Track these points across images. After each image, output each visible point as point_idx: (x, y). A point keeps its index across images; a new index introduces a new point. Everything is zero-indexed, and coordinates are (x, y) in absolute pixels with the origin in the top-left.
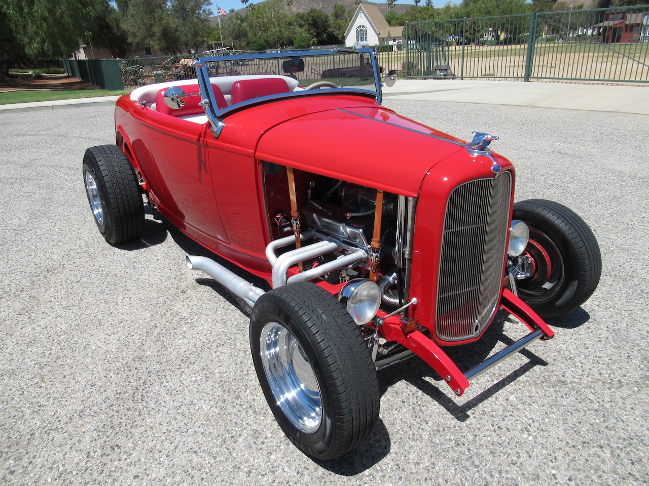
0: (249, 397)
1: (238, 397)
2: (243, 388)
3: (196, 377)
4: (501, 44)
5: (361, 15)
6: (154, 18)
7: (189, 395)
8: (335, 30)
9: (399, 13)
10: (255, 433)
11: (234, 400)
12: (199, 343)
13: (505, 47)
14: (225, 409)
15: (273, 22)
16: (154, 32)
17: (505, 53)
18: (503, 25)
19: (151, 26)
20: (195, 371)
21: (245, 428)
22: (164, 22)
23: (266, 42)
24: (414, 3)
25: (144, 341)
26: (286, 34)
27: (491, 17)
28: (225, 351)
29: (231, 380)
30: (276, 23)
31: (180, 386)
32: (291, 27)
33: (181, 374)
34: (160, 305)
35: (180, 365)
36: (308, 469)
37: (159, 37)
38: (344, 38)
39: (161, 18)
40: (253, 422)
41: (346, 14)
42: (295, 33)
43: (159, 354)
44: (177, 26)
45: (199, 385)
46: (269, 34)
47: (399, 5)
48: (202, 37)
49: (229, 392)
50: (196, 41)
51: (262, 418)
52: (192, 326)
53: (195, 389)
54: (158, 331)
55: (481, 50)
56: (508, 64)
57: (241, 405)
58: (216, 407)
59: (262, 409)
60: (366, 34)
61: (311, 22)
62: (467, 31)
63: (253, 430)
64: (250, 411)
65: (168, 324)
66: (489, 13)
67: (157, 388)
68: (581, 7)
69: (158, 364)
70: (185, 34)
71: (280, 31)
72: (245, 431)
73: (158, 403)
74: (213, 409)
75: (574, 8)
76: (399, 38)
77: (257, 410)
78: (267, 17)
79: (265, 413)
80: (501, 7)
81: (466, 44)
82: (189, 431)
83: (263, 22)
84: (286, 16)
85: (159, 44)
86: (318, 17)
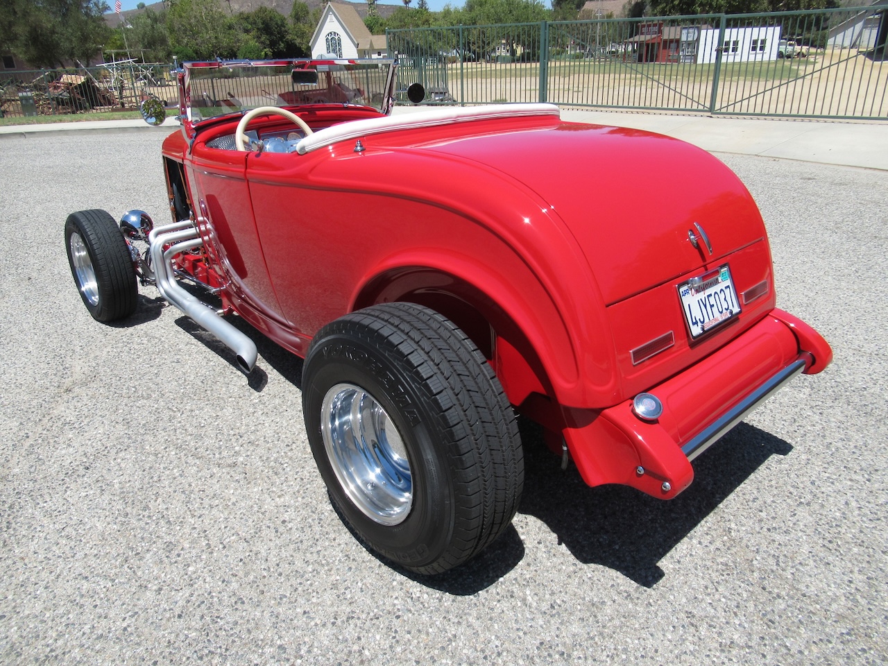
0: (160, 506)
1: (146, 508)
2: (153, 497)
3: (87, 492)
4: (518, 61)
5: (331, 17)
6: (15, 13)
7: (77, 514)
8: (296, 37)
9: (384, 17)
10: (168, 546)
11: (141, 512)
12: (90, 450)
13: (523, 65)
14: (128, 524)
15: (205, 24)
16: (16, 34)
17: (523, 73)
18: (519, 36)
19: (11, 24)
20: (85, 485)
21: (154, 542)
22: (32, 19)
23: (197, 53)
24: (402, 4)
25: (10, 457)
26: (225, 42)
27: (504, 25)
28: (128, 457)
29: (136, 490)
30: (209, 26)
31: (64, 505)
32: (232, 31)
33: (66, 490)
34: (33, 410)
35: (63, 480)
36: (236, 575)
37: (24, 42)
38: (309, 49)
39: (26, 14)
40: (166, 533)
41: (311, 16)
42: (238, 40)
43: (33, 470)
44: (54, 26)
45: (91, 500)
46: (199, 40)
47: (383, 5)
48: (95, 43)
49: (134, 504)
50: (87, 50)
51: (178, 528)
52: (81, 431)
53: (85, 505)
54: (30, 441)
55: (493, 68)
56: (528, 87)
57: (149, 517)
58: (115, 523)
59: (178, 518)
60: (340, 44)
61: (261, 26)
62: (474, 43)
63: (166, 543)
64: (162, 522)
65: (45, 432)
66: (500, 20)
67: (30, 511)
68: (610, 16)
69: (31, 483)
70: (68, 39)
71: (216, 38)
72: (154, 545)
73: (32, 528)
74: (110, 526)
75: (603, 17)
76: (384, 51)
77: (171, 519)
78: (195, 17)
79: (181, 522)
80: (514, 13)
81: (474, 61)
82: (77, 556)
83: (190, 24)
84: (224, 16)
85: (25, 52)
86: (271, 18)
